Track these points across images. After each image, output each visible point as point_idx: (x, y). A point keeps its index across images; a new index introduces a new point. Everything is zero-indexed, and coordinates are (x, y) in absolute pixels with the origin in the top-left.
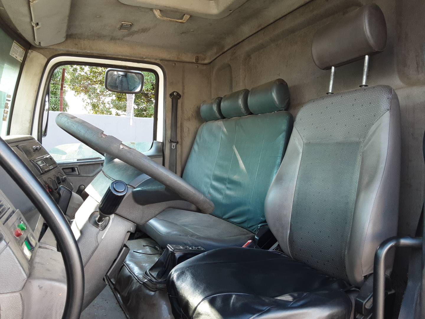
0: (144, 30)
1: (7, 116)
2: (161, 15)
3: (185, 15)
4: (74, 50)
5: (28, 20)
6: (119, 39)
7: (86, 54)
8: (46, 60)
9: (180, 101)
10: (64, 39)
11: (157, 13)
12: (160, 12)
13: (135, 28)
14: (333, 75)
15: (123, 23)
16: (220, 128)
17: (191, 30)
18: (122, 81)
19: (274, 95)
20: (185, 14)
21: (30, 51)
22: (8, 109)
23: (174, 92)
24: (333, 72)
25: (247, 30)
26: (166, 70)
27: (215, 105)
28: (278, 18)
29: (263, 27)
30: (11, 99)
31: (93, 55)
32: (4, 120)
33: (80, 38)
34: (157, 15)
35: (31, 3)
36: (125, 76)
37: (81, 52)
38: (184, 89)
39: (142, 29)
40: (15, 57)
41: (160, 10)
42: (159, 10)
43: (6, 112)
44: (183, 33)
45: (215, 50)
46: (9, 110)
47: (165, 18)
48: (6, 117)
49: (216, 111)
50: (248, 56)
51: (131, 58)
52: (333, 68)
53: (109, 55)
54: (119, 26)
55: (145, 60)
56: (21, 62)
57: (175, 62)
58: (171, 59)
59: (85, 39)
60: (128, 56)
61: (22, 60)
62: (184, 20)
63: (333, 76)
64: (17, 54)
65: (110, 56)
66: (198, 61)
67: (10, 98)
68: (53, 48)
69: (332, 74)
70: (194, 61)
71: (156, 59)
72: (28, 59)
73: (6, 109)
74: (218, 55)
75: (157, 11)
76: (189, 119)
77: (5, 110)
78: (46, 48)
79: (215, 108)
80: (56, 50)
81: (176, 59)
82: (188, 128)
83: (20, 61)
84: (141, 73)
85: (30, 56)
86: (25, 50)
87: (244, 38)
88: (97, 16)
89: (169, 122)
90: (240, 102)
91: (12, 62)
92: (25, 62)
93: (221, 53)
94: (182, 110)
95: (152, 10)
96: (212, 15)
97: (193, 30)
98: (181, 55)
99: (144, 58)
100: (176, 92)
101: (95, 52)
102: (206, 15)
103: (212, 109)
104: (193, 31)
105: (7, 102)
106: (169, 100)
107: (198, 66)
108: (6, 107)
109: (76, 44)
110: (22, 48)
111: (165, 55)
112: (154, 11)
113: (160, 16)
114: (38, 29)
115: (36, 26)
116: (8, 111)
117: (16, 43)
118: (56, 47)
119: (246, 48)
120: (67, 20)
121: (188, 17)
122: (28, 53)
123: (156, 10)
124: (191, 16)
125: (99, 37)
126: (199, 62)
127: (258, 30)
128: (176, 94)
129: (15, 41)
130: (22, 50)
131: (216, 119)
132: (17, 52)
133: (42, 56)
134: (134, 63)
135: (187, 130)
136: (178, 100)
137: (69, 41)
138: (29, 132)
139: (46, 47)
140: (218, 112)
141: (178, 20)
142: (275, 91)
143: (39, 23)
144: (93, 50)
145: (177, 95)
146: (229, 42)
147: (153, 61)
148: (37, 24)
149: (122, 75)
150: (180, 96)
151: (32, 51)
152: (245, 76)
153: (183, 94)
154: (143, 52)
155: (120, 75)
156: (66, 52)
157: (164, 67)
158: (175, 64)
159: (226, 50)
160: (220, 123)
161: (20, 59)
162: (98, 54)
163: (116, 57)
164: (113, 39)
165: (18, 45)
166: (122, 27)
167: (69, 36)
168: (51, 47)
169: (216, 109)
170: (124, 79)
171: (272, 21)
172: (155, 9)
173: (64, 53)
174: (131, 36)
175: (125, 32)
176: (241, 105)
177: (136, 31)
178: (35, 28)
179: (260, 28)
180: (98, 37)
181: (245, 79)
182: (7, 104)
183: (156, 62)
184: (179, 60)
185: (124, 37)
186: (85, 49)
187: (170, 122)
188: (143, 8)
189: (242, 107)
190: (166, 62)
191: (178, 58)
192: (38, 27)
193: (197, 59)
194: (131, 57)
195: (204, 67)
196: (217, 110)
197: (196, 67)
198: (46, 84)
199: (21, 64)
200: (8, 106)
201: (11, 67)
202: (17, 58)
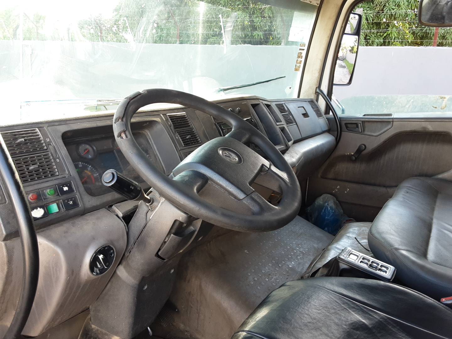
1: (300, 66)
22: (301, 58)
30: (306, 48)
32: (296, 70)
40: (309, 2)
43: (299, 61)
46: (303, 60)
48: (299, 67)
56: (318, 6)
61: (319, 3)
67: (305, 46)
72: (325, 2)
73: (300, 59)
77: (297, 60)
83: (316, 5)
92: (322, 5)
105: (301, 51)
108: (299, 57)
116: (301, 61)
161: (316, 3)
182: (301, 53)
199: (318, 8)
200: (302, 55)
201: (304, 14)
202: (311, 2)
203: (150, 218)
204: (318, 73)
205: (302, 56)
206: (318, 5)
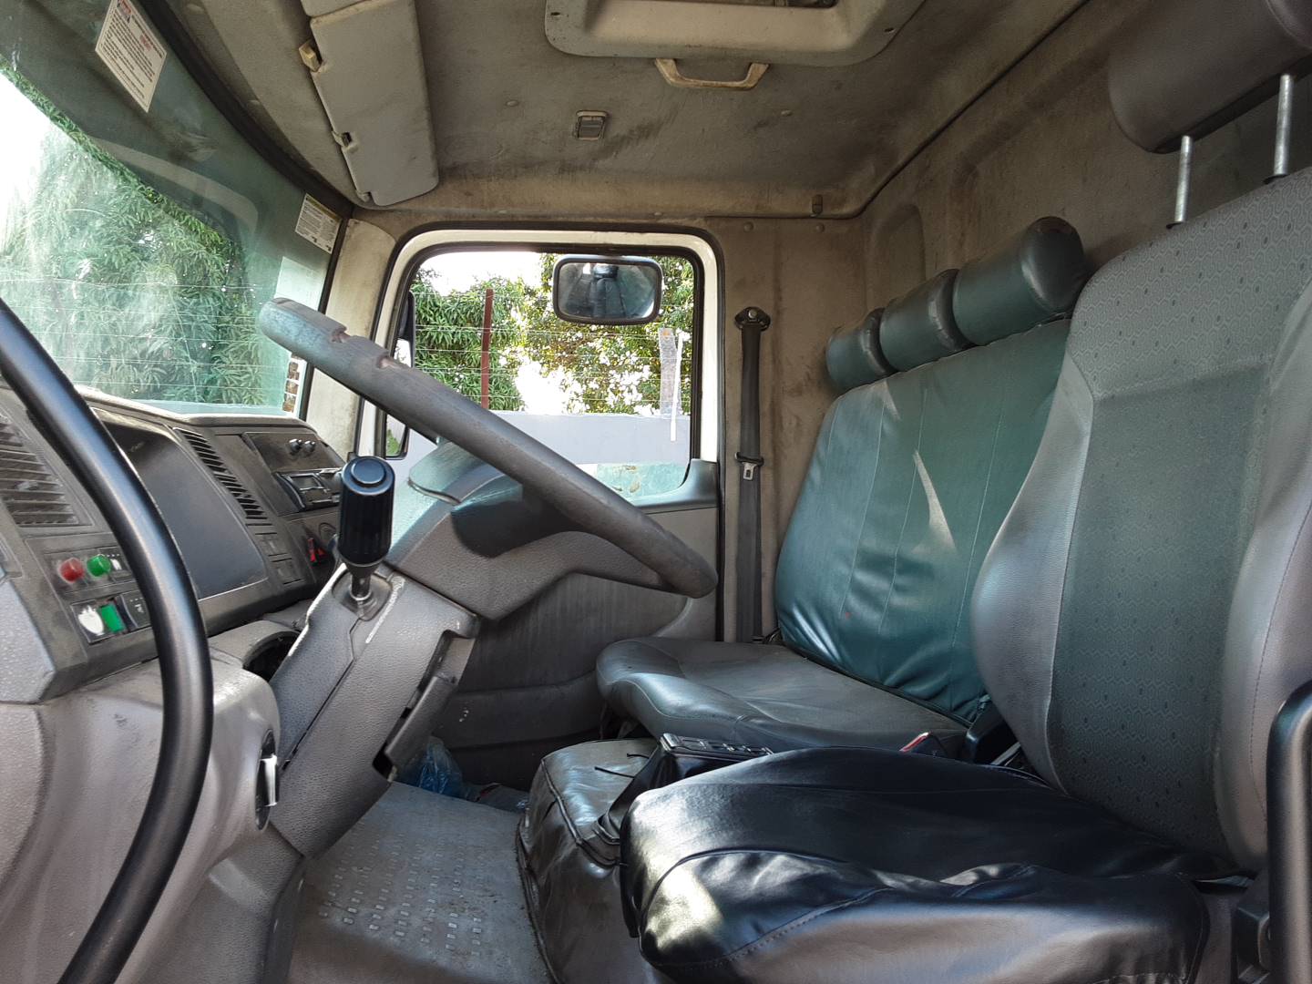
0: (646, 131)
1: (295, 398)
2: (678, 74)
3: (753, 65)
4: (463, 210)
5: (322, 127)
6: (582, 168)
7: (497, 219)
8: (393, 243)
9: (766, 336)
10: (433, 183)
11: (667, 70)
12: (674, 66)
13: (618, 129)
14: (1188, 164)
15: (581, 114)
16: (878, 402)
17: (783, 113)
18: (603, 292)
19: (1030, 273)
20: (750, 64)
21: (351, 222)
22: (297, 379)
23: (750, 308)
24: (1186, 155)
25: (955, 87)
26: (722, 245)
27: (865, 333)
28: (1045, 28)
29: (1001, 68)
31: (515, 219)
32: (286, 407)
33: (477, 177)
34: (668, 75)
35: (314, 75)
36: (613, 275)
37: (482, 213)
38: (778, 298)
39: (639, 127)
40: (312, 240)
41: (675, 60)
42: (671, 62)
43: (291, 386)
44: (760, 125)
45: (870, 169)
46: (301, 383)
47: (692, 82)
48: (293, 401)
49: (870, 353)
50: (968, 170)
51: (623, 220)
52: (1187, 141)
53: (558, 216)
54: (572, 127)
55: (662, 221)
56: (331, 252)
57: (750, 220)
58: (739, 210)
59: (493, 178)
60: (611, 215)
61: (332, 247)
62: (749, 82)
63: (1185, 166)
64: (316, 232)
65: (560, 219)
66: (822, 210)
68: (410, 211)
69: (1185, 161)
70: (810, 211)
71: (693, 217)
72: (347, 245)
73: (293, 380)
74: (880, 182)
75: (665, 63)
76: (798, 391)
77: (288, 382)
78: (392, 211)
79: (865, 343)
80: (418, 215)
81: (751, 211)
82: (798, 418)
83: (326, 249)
84: (655, 262)
85: (353, 236)
86: (338, 220)
87: (950, 114)
88: (509, 103)
89: (735, 401)
90: (934, 313)
91: (305, 252)
92: (339, 252)
93: (888, 174)
94: (776, 361)
95: (651, 61)
96: (833, 54)
97: (788, 112)
98: (766, 196)
99: (659, 217)
100: (755, 309)
101: (520, 212)
102: (817, 55)
103: (855, 348)
104: (790, 115)
105: (295, 361)
106: (735, 334)
107: (823, 228)
108: (293, 373)
109: (468, 194)
110: (331, 215)
111: (718, 202)
112: (659, 64)
113: (675, 77)
114: (352, 151)
115: (346, 144)
116: (297, 386)
117: (312, 202)
118: (415, 206)
119: (961, 142)
120: (426, 121)
121: (762, 69)
122: (348, 229)
123: (665, 60)
124: (771, 67)
125: (528, 166)
126: (827, 212)
127: (988, 81)
128: (755, 314)
129: (307, 195)
130: (329, 219)
131: (873, 378)
132: (315, 223)
133: (382, 234)
134: (629, 234)
135: (794, 422)
136: (762, 333)
137: (449, 186)
138: (351, 440)
139: (391, 208)
140: (875, 356)
141: (729, 84)
142: (1030, 260)
143: (352, 135)
144: (513, 206)
145: (757, 317)
146: (908, 136)
147: (685, 222)
148: (347, 138)
149: (604, 276)
150: (767, 320)
151: (356, 223)
152: (963, 235)
153: (778, 313)
154: (656, 198)
155: (597, 276)
156: (444, 219)
157: (717, 237)
158: (752, 227)
159: (900, 162)
160: (881, 389)
161: (326, 244)
162: (529, 216)
163: (578, 220)
164: (567, 169)
165: (316, 205)
166: (582, 129)
167: (446, 173)
168: (403, 206)
169: (868, 345)
170: (611, 285)
171: (1027, 42)
172: (662, 58)
173: (438, 220)
174: (614, 153)
175: (591, 143)
176: (937, 320)
177: (623, 138)
178: (344, 150)
179: (993, 75)
180: (526, 167)
181: (961, 244)
182: (296, 365)
183: (694, 224)
184: (760, 212)
185: (594, 160)
186: (492, 205)
187: (738, 400)
188: (625, 59)
189: (940, 328)
190: (723, 224)
191: (757, 207)
192: (351, 146)
193: (819, 204)
194: (617, 216)
195: (843, 229)
196: (871, 349)
197: (818, 228)
198: (394, 310)
199: (329, 258)
200: (298, 371)
201: (302, 266)
202: (315, 241)
203: (368, 641)
204: (351, 416)
205: (298, 374)
206: (330, 250)
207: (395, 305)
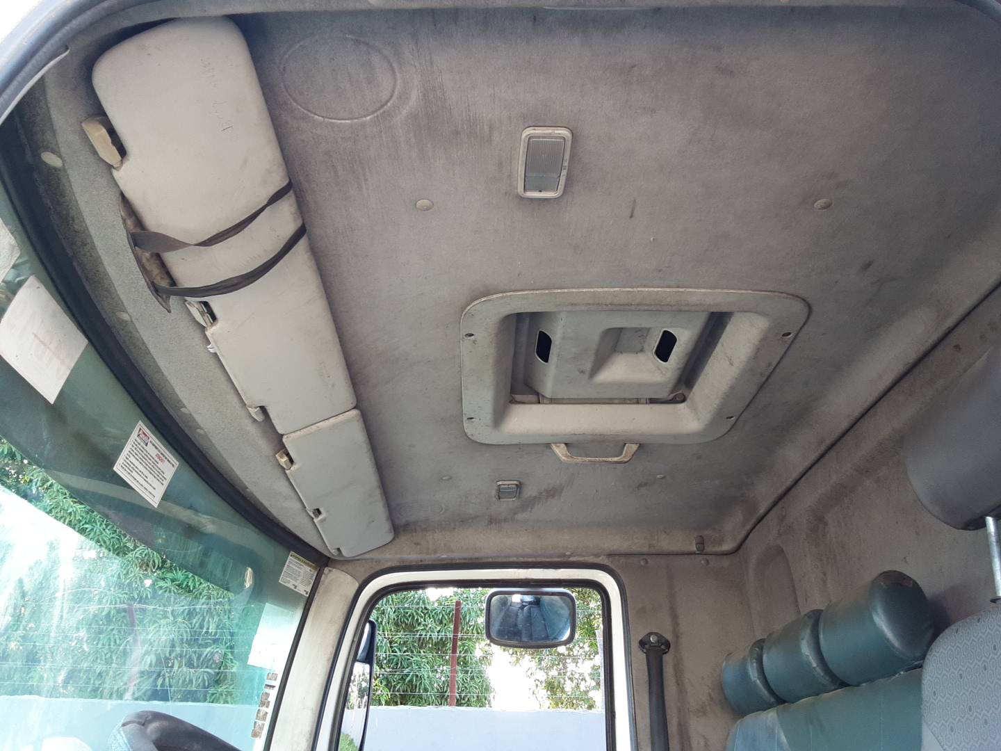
0: (552, 493)
1: (263, 725)
2: (569, 454)
3: (627, 445)
4: (413, 556)
5: (298, 506)
6: (505, 520)
7: (440, 562)
8: (357, 585)
9: (668, 659)
10: (389, 537)
11: (560, 451)
12: (565, 448)
13: (529, 492)
14: (997, 542)
15: (500, 483)
16: (771, 733)
17: (658, 476)
19: (881, 622)
20: (625, 444)
21: (326, 570)
22: (267, 707)
23: (650, 634)
24: (993, 534)
25: (795, 455)
26: (624, 579)
27: (752, 663)
28: (857, 413)
29: (828, 442)
30: (277, 683)
31: (454, 562)
32: (255, 734)
33: (426, 530)
34: (560, 455)
35: (287, 472)
37: (428, 558)
38: (676, 624)
39: (546, 490)
40: (293, 587)
41: (566, 444)
42: (563, 445)
43: (261, 714)
44: (641, 485)
45: (738, 516)
46: (270, 710)
47: (579, 459)
48: (262, 728)
49: (758, 682)
50: (818, 519)
51: (539, 560)
52: (990, 521)
53: (488, 558)
54: (494, 492)
55: (572, 559)
56: (308, 595)
57: (645, 557)
58: (635, 549)
59: (436, 530)
60: (530, 556)
61: (309, 591)
62: (624, 457)
63: (995, 544)
64: (296, 580)
65: (490, 560)
66: (704, 549)
67: (275, 680)
68: (372, 559)
69: (993, 539)
70: (694, 548)
71: (597, 555)
72: (321, 589)
73: (264, 709)
74: (748, 527)
75: (558, 446)
76: (702, 711)
77: (259, 710)
78: (358, 560)
79: (753, 674)
80: (378, 561)
81: (645, 550)
82: (704, 736)
83: (304, 594)
84: (570, 593)
85: (326, 581)
86: (315, 569)
87: (795, 475)
88: (444, 478)
89: (645, 722)
90: (806, 649)
91: (286, 597)
92: (314, 595)
93: (753, 521)
94: (679, 683)
95: (548, 446)
96: (689, 435)
97: (662, 476)
98: (656, 537)
99: (569, 556)
100: (656, 634)
101: (457, 556)
102: (675, 436)
103: (744, 675)
104: (664, 478)
105: (267, 690)
106: (640, 657)
107: (708, 562)
108: (264, 703)
109: (417, 544)
110: (310, 566)
111: (617, 543)
112: (554, 447)
113: (566, 456)
114: (322, 521)
115: (317, 516)
116: (267, 713)
117: (296, 557)
118: (376, 555)
119: (807, 499)
120: (379, 496)
121: (635, 447)
122: (323, 576)
123: (558, 445)
124: (641, 446)
126: (709, 549)
127: (820, 452)
128: (656, 638)
129: (292, 553)
130: (308, 569)
131: (766, 707)
132: (296, 574)
133: (349, 578)
134: (546, 570)
135: (702, 743)
136: (664, 656)
137: (403, 538)
139: (357, 558)
140: (763, 685)
141: (610, 459)
142: (880, 610)
143: (321, 510)
144: (452, 551)
145: (658, 641)
146: (765, 492)
147: (591, 559)
148: (318, 512)
150: (668, 645)
151: (330, 571)
152: (825, 574)
153: (677, 636)
154: (564, 542)
156: (398, 564)
157: (618, 571)
158: (647, 562)
159: (762, 511)
160: (770, 716)
161: (304, 589)
162: (465, 559)
163: (504, 560)
164: (493, 521)
165: (299, 559)
166: (501, 493)
167: (398, 528)
168: (366, 556)
169: (756, 675)
170: (535, 611)
171: (845, 424)
172: (555, 443)
173: (394, 565)
174: (529, 509)
175: (510, 503)
176: (810, 658)
177: (535, 497)
178: (315, 520)
179: (823, 447)
180: (462, 521)
181: (824, 582)
182: (267, 695)
183: (600, 560)
184: (653, 550)
185: (515, 514)
186: (435, 551)
187: (647, 721)
188: (528, 445)
189: (814, 665)
190: (623, 560)
191: (650, 546)
192: (321, 517)
193: (701, 543)
194: (536, 557)
195: (726, 562)
196: (759, 678)
197: (703, 562)
198: (353, 641)
199: (305, 600)
200: (269, 699)
201: (281, 609)
202: (295, 587)
204: (307, 740)
205: (269, 702)
206: (307, 594)
207: (354, 637)
